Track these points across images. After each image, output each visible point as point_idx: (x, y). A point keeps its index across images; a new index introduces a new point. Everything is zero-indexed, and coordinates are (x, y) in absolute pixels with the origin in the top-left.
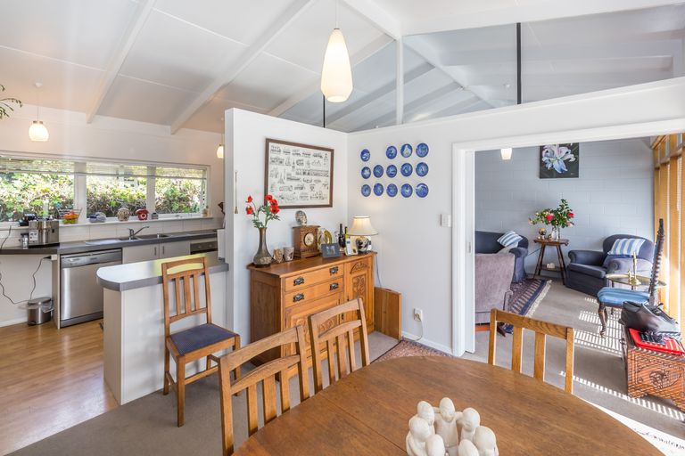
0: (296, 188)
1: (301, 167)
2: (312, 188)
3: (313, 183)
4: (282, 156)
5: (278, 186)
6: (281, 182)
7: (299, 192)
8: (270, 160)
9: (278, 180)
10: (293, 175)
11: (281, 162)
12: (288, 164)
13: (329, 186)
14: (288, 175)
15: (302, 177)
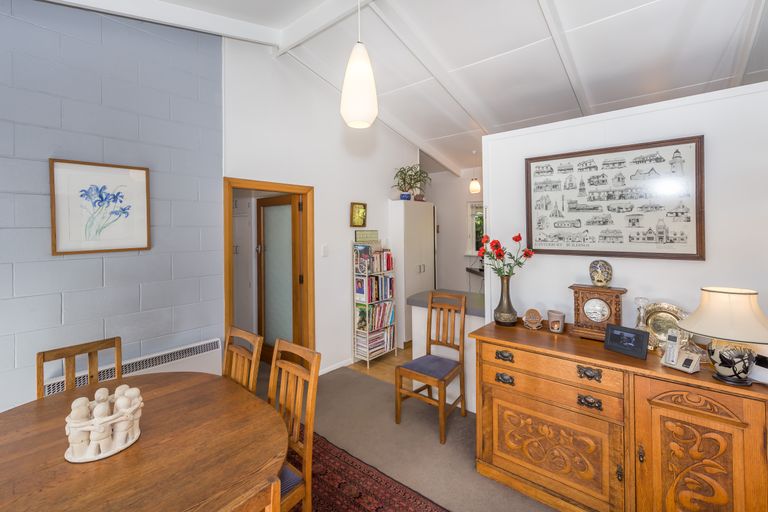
0: (588, 223)
1: (601, 188)
2: (634, 222)
3: (635, 211)
4: (556, 177)
5: (552, 221)
6: (557, 214)
7: (596, 231)
8: (533, 187)
9: (549, 212)
10: (583, 201)
11: (555, 187)
12: (571, 186)
13: (693, 214)
14: (571, 203)
15: (604, 204)
